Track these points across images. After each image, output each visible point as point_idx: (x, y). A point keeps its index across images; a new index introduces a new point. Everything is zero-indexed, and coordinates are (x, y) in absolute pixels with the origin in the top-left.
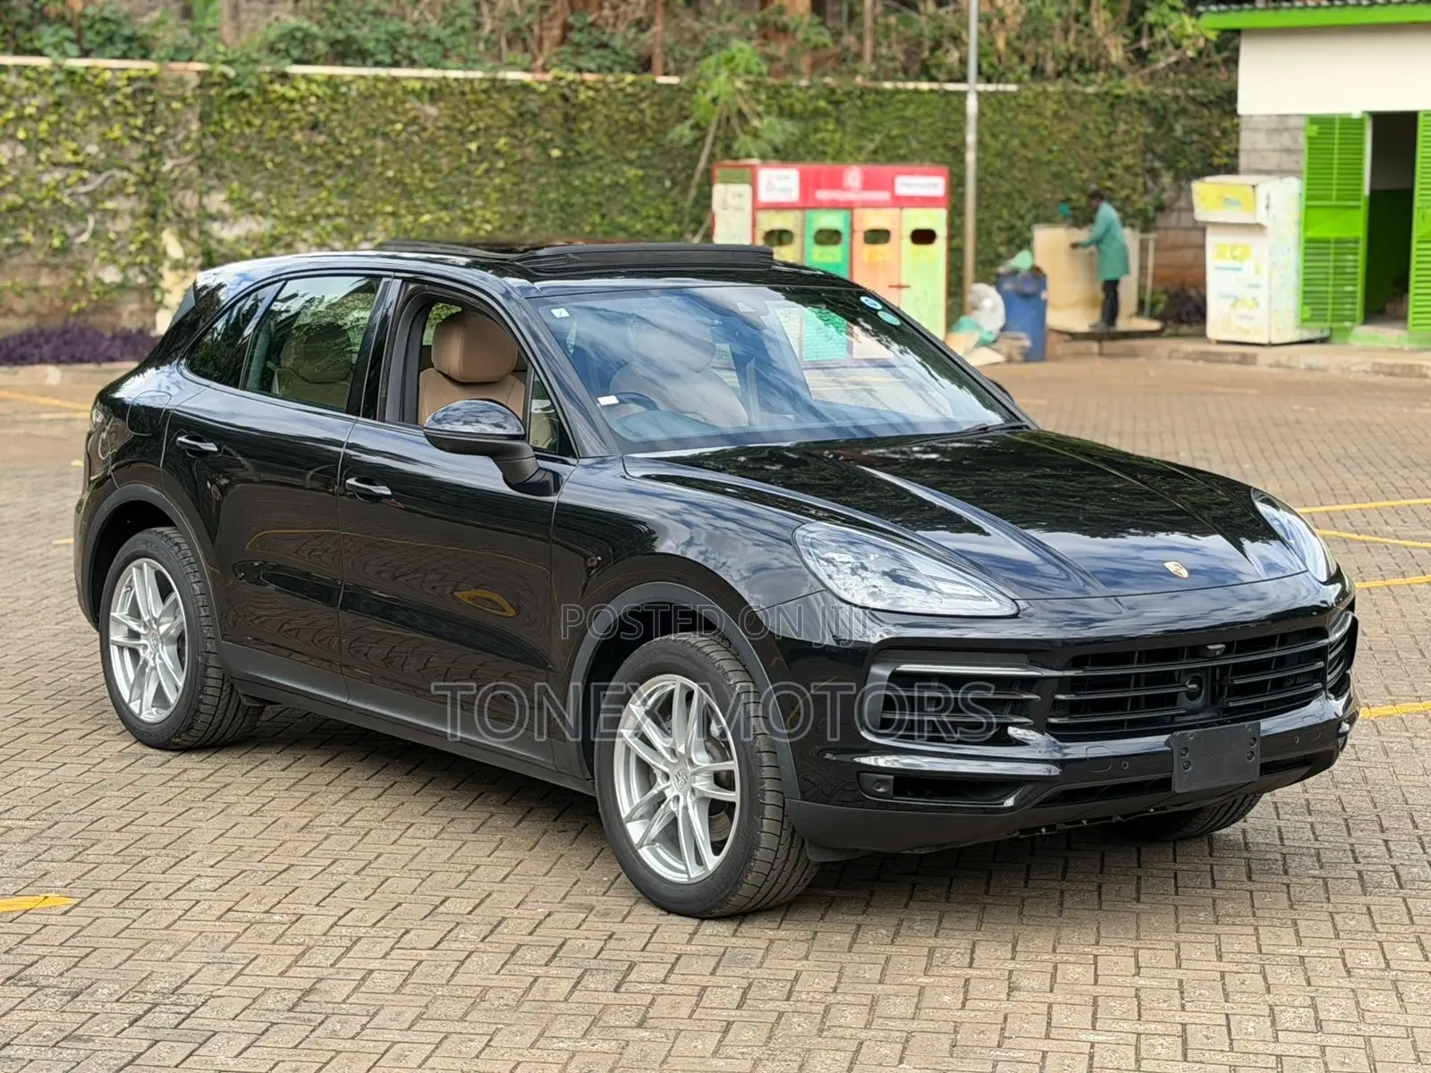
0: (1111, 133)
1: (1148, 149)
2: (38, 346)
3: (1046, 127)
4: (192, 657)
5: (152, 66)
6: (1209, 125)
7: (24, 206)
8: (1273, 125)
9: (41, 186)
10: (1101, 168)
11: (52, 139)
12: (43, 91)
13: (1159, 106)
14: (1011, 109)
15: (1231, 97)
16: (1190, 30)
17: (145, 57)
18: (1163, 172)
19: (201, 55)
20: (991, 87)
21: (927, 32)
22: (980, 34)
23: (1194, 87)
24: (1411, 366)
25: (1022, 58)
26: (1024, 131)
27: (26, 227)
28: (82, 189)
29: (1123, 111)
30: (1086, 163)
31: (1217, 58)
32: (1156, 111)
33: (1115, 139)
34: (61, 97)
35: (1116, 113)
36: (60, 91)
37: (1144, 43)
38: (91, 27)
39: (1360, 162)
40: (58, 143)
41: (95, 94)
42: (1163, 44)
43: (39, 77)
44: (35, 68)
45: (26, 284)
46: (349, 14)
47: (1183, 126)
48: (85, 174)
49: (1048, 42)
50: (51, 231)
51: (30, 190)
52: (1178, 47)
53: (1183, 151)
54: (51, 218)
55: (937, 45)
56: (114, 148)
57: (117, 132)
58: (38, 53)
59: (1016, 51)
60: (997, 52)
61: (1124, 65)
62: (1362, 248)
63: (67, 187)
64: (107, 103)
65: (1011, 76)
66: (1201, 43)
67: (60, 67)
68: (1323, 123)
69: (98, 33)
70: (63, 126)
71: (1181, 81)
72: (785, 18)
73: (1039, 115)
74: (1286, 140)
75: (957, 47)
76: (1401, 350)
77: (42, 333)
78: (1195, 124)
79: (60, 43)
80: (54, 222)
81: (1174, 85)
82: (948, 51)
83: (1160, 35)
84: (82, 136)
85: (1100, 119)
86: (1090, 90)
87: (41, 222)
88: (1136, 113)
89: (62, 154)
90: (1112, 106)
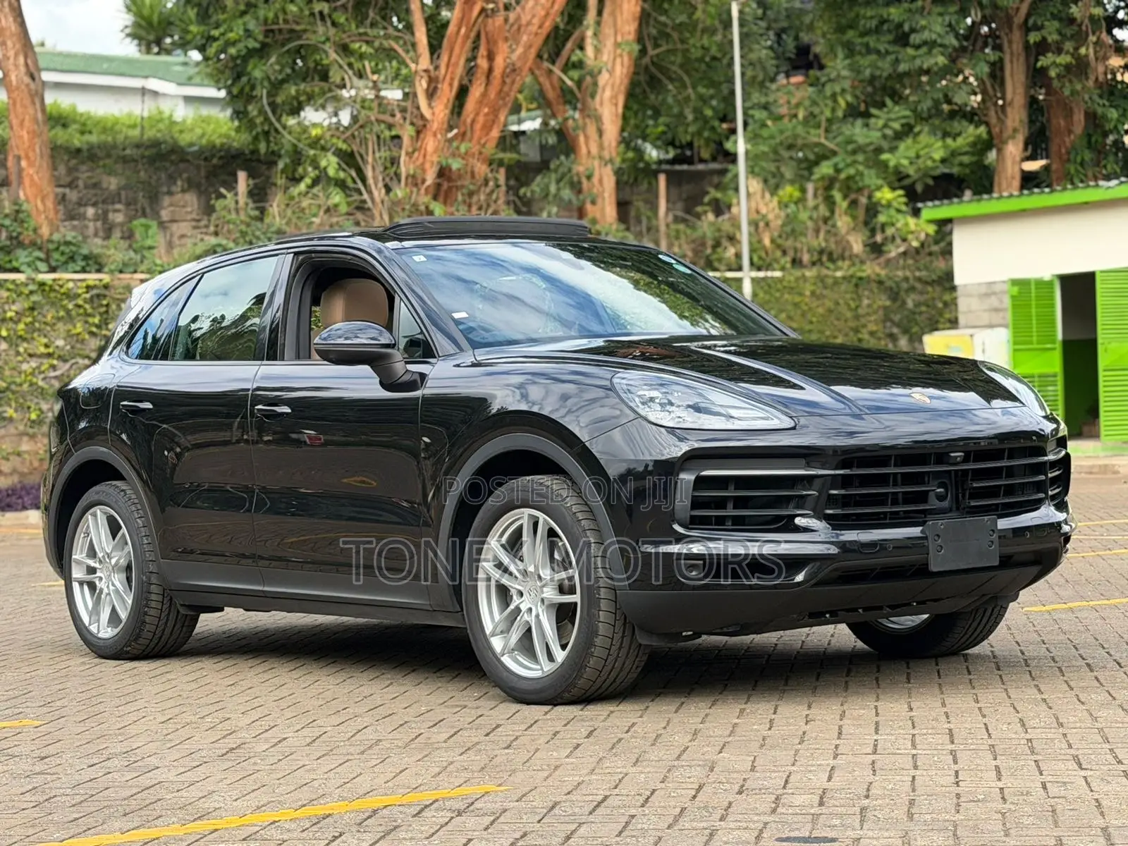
0: (857, 307)
1: (886, 319)
2: (20, 497)
3: (806, 304)
4: (138, 578)
5: (106, 278)
6: (934, 299)
7: (7, 389)
8: (983, 290)
9: (20, 373)
10: (851, 334)
11: (28, 336)
12: (20, 299)
13: (893, 285)
14: (778, 290)
15: (949, 275)
16: (912, 227)
17: (99, 271)
18: (900, 336)
19: (143, 267)
20: (761, 274)
21: (709, 234)
22: (750, 234)
23: (919, 269)
24: (1106, 466)
25: (784, 253)
26: (790, 307)
27: (10, 406)
28: (53, 374)
29: (864, 289)
30: (840, 331)
31: (935, 248)
32: (891, 289)
33: (860, 311)
34: (34, 302)
35: (860, 291)
36: (34, 298)
37: (879, 238)
38: (57, 249)
39: (1053, 314)
40: (33, 339)
41: (61, 300)
42: (893, 238)
43: (17, 289)
44: (13, 281)
45: (10, 450)
46: (258, 233)
47: (914, 300)
48: (55, 362)
49: (804, 240)
50: (29, 408)
51: (12, 376)
52: (904, 240)
53: (915, 320)
54: (29, 397)
55: (717, 244)
56: (77, 341)
57: (79, 328)
58: (16, 270)
59: (779, 246)
60: (764, 247)
61: (864, 256)
62: (1060, 380)
63: (41, 373)
64: (70, 306)
65: (776, 266)
66: (923, 236)
67: (33, 280)
68: (1021, 284)
69: (63, 253)
70: (37, 325)
71: (909, 266)
72: (598, 227)
73: (801, 294)
74: (994, 301)
75: (733, 245)
76: (1097, 457)
77: (23, 488)
78: (922, 298)
79: (34, 262)
80: (31, 400)
81: (904, 268)
82: (726, 248)
83: (890, 231)
84: (52, 333)
85: (848, 296)
86: (839, 274)
87: (21, 401)
88: (876, 291)
89: (37, 347)
90: (857, 285)
